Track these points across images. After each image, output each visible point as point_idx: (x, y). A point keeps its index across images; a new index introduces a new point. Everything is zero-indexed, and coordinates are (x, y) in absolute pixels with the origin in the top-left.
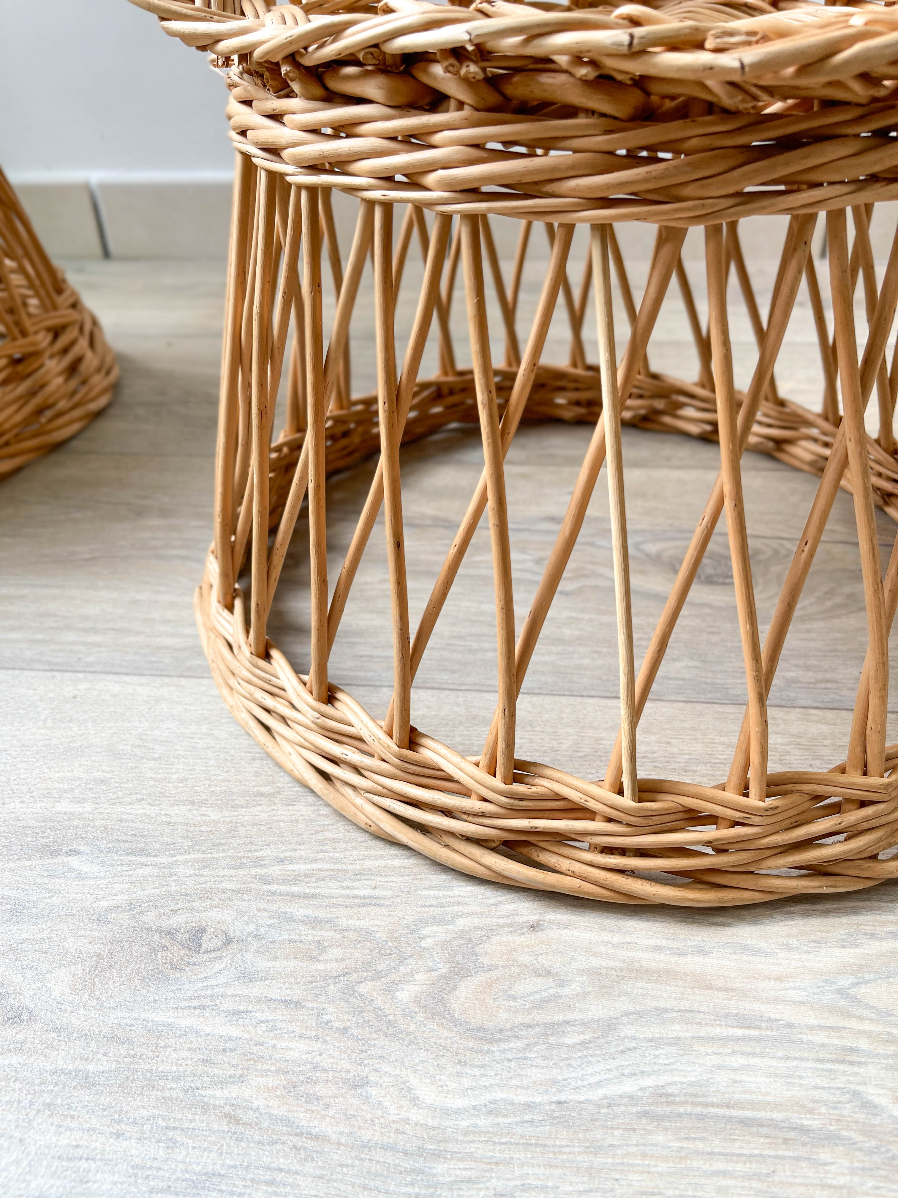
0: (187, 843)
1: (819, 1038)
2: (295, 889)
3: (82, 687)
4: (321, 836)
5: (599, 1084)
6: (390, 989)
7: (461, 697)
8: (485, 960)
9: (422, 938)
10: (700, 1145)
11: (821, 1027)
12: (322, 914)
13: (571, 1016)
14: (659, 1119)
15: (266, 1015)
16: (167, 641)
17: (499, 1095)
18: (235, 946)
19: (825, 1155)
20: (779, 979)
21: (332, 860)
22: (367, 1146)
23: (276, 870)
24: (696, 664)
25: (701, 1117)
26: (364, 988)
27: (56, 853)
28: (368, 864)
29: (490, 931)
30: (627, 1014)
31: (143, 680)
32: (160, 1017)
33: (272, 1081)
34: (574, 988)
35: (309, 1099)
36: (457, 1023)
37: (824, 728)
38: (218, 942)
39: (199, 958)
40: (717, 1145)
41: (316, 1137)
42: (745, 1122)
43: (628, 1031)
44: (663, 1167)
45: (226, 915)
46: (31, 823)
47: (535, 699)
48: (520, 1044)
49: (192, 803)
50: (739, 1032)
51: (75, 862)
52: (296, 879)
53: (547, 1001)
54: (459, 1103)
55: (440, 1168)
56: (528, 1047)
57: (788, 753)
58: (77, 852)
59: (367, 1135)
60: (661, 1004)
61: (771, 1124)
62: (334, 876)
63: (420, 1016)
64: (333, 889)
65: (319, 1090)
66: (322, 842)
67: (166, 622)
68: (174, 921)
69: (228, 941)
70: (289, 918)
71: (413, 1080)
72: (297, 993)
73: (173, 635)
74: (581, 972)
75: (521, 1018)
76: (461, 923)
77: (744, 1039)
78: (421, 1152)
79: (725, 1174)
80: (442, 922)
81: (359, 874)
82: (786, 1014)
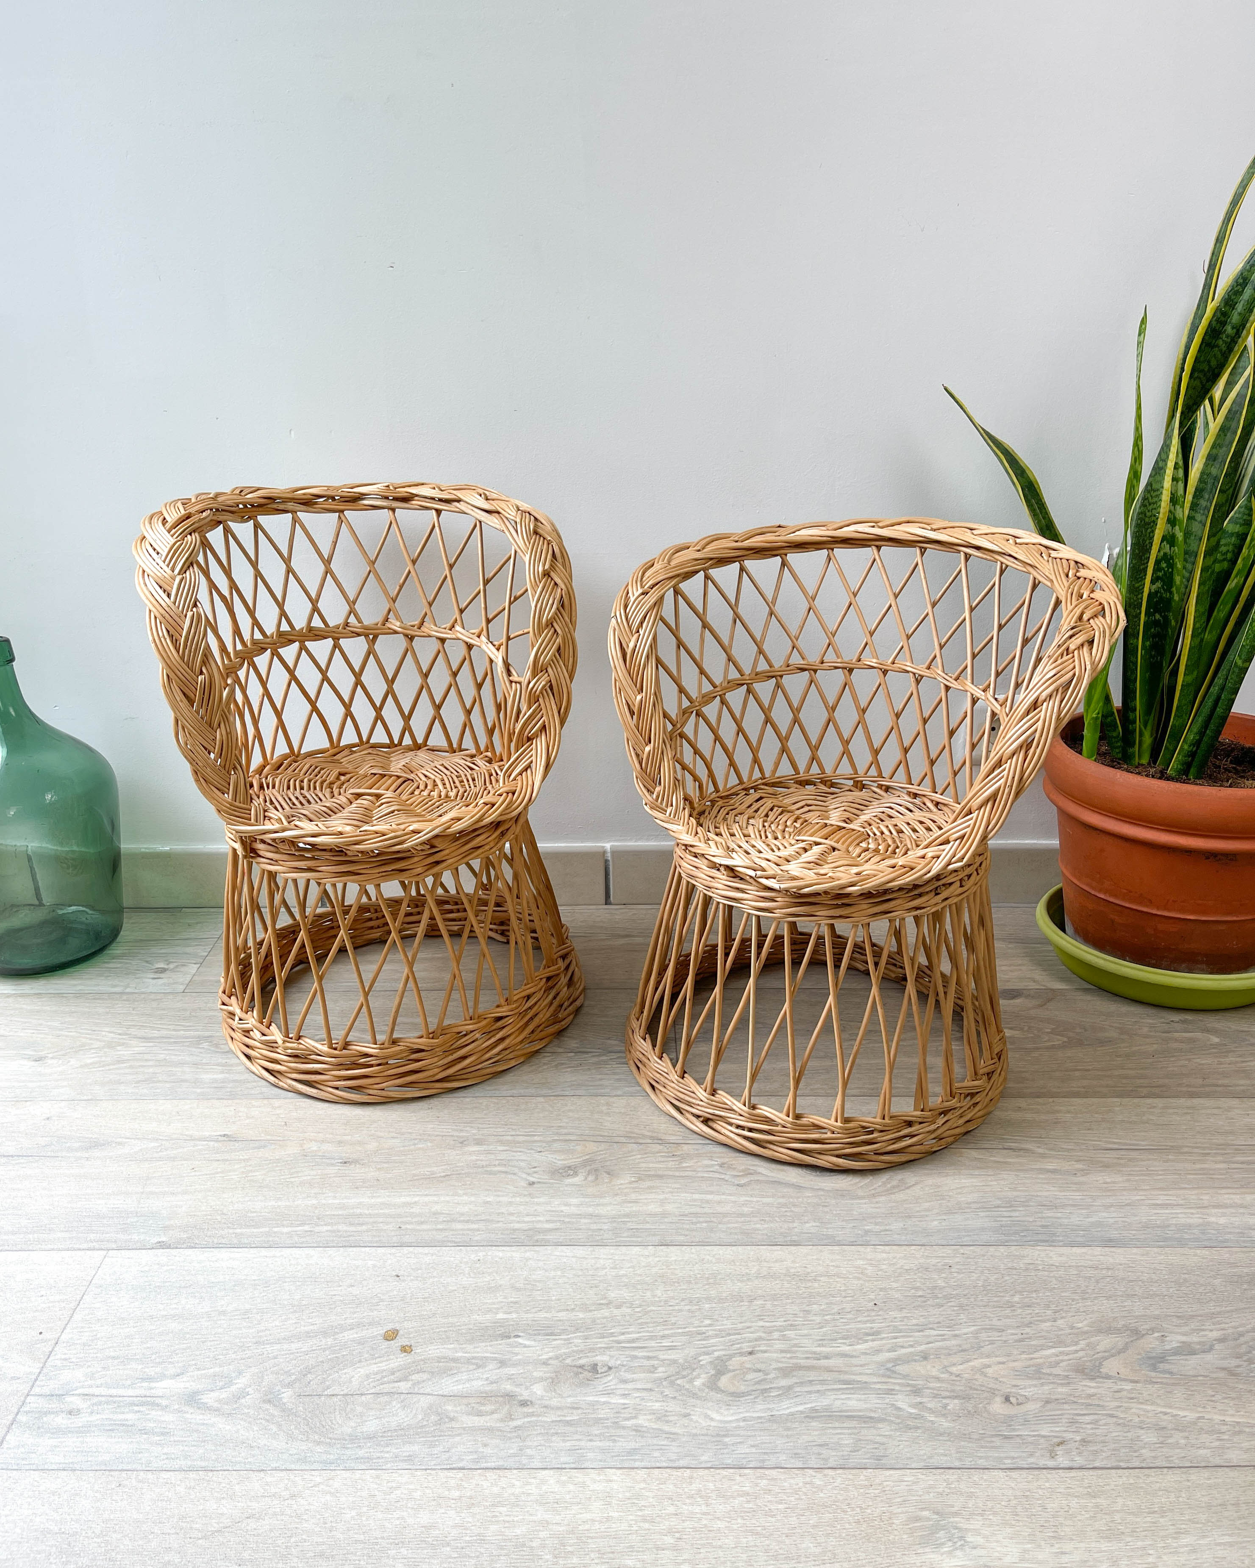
0: (573, 1329)
1: (878, 1386)
2: (634, 1345)
3: (481, 1254)
4: (639, 1321)
5: (788, 1408)
6: (691, 1381)
7: (694, 1249)
8: (731, 1368)
9: (700, 1361)
10: (830, 1425)
11: (878, 1382)
12: (650, 1354)
13: (773, 1386)
14: (813, 1418)
15: (637, 1395)
16: (517, 1226)
17: (748, 1414)
18: (613, 1370)
19: (880, 1425)
20: (861, 1366)
21: (648, 1331)
22: (696, 1435)
23: (622, 1338)
24: (818, 1224)
25: (829, 1416)
26: (679, 1382)
27: (509, 1337)
28: (666, 1332)
29: (731, 1357)
30: (796, 1383)
31: (513, 1248)
32: (591, 1398)
33: (649, 1417)
34: (772, 1376)
35: (667, 1422)
36: (723, 1392)
37: (884, 1255)
38: (606, 1369)
39: (599, 1376)
40: (837, 1425)
41: (674, 1434)
42: (847, 1417)
43: (798, 1389)
44: (816, 1433)
45: (605, 1358)
46: (488, 1324)
47: (734, 1248)
48: (752, 1397)
49: (567, 1310)
50: (845, 1386)
51: (520, 1340)
52: (633, 1341)
53: (761, 1381)
54: (730, 1418)
55: (727, 1440)
56: (755, 1398)
57: (866, 1269)
58: (519, 1336)
59: (694, 1431)
60: (811, 1379)
61: (860, 1417)
62: (651, 1338)
63: (707, 1390)
64: (653, 1344)
65: (671, 1418)
66: (641, 1324)
67: (512, 1214)
68: (582, 1362)
69: (610, 1368)
70: (636, 1357)
71: (709, 1413)
72: (649, 1386)
73: (518, 1222)
74: (775, 1369)
75: (751, 1388)
76: (716, 1354)
77: (847, 1389)
78: (718, 1435)
79: (840, 1434)
80: (707, 1354)
81: (663, 1337)
82: (864, 1378)
